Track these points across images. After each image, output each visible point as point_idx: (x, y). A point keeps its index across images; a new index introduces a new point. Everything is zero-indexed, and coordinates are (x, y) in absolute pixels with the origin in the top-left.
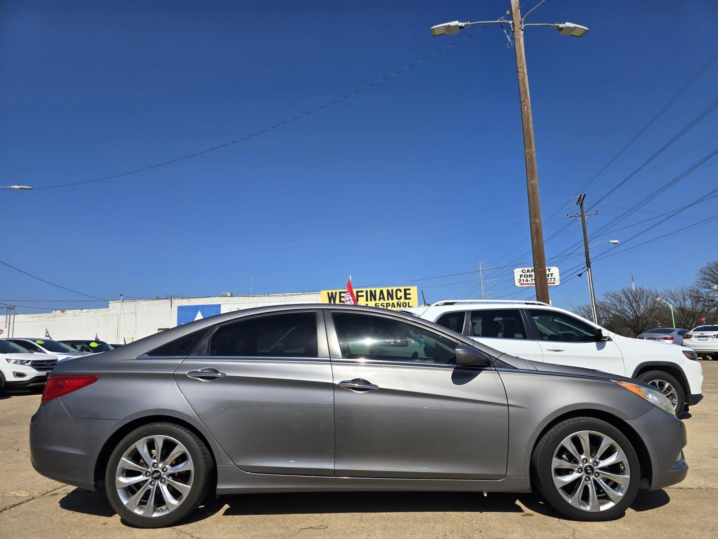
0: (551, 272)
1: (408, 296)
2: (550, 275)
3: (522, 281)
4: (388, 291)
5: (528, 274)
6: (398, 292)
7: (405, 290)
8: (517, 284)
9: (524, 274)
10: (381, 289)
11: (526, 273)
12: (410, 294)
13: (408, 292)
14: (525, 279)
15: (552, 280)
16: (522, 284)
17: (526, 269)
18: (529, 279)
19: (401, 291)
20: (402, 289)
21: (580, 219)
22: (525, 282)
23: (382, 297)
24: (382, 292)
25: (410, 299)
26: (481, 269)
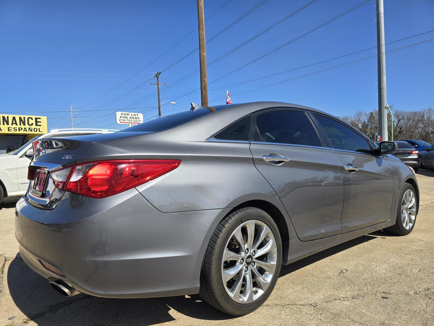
0: (139, 117)
1: (39, 124)
2: (138, 118)
3: (121, 120)
4: (20, 118)
5: (125, 116)
6: (30, 119)
7: (36, 119)
8: (118, 122)
9: (122, 116)
10: (14, 116)
11: (124, 116)
12: (40, 122)
13: (38, 120)
14: (123, 119)
15: (139, 121)
16: (121, 122)
17: (124, 113)
18: (125, 119)
19: (32, 119)
20: (34, 117)
21: (156, 86)
22: (123, 121)
23: (14, 122)
24: (14, 118)
25: (40, 126)
26: (71, 111)
